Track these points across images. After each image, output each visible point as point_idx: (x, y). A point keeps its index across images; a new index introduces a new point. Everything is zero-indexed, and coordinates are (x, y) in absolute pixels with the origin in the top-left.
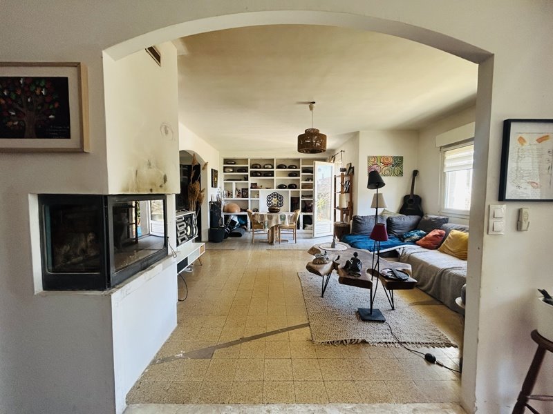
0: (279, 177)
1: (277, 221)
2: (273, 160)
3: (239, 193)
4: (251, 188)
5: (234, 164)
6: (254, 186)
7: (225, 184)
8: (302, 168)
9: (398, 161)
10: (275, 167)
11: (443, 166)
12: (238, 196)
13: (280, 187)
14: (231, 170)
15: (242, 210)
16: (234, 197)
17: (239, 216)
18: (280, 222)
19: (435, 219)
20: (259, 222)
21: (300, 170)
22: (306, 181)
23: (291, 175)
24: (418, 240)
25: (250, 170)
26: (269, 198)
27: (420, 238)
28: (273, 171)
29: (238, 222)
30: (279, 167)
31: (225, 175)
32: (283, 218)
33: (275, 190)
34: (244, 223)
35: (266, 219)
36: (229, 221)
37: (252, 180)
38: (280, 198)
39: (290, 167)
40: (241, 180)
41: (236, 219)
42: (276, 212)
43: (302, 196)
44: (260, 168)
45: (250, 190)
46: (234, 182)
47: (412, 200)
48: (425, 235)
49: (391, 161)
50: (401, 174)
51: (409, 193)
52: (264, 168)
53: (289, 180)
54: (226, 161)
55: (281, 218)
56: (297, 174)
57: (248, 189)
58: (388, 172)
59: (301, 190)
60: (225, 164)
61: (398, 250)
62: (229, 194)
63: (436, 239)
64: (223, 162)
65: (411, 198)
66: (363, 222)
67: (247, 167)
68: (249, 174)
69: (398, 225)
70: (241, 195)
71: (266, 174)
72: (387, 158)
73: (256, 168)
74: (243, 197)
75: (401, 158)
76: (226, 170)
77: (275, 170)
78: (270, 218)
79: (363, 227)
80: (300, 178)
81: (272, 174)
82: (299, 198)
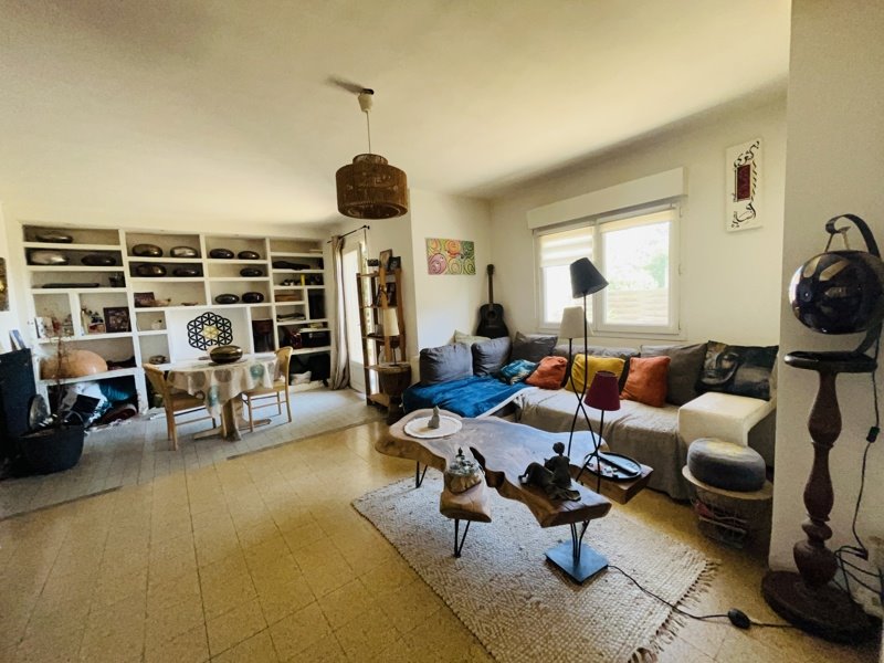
0: (217, 277)
1: (244, 382)
2: (197, 237)
3: (95, 320)
4: (137, 305)
5: (70, 241)
6: (144, 299)
7: (37, 297)
8: (273, 258)
9: (468, 250)
10: (204, 253)
11: (537, 259)
12: (93, 329)
13: (223, 299)
14: (61, 260)
15: (111, 365)
16: (80, 332)
17: (103, 383)
18: (251, 384)
19: (540, 339)
20: (191, 392)
21: (269, 262)
22: (282, 284)
23: (246, 272)
24: (528, 376)
25: (126, 259)
26: (195, 327)
27: (530, 374)
28: (201, 265)
29: (103, 400)
30: (214, 254)
31: (35, 273)
32: (258, 373)
33: (210, 307)
34: (124, 397)
35: (214, 382)
36: (69, 401)
37: (135, 285)
38: (224, 325)
39: (242, 256)
40: (97, 286)
41: (95, 392)
42: (233, 361)
43: (279, 317)
44: (160, 255)
45: (133, 311)
46: (73, 293)
47: (492, 312)
48: (536, 367)
49: (459, 248)
50: (473, 271)
51: (487, 302)
52: (172, 255)
53: (242, 284)
54: (32, 232)
55: (254, 375)
56: (261, 271)
57: (126, 309)
58: (456, 266)
59: (273, 304)
60: (27, 238)
61: (516, 401)
62: (56, 326)
63: (557, 371)
64: (20, 234)
65: (491, 309)
66: (441, 360)
67: (119, 252)
68: (126, 269)
69: (489, 356)
70: (102, 326)
71: (179, 271)
72: (453, 243)
73: (147, 254)
74: (110, 330)
75: (472, 244)
76: (39, 257)
77: (205, 261)
78: (225, 378)
79: (442, 369)
80: (270, 279)
81: (198, 270)
82: (271, 321)
